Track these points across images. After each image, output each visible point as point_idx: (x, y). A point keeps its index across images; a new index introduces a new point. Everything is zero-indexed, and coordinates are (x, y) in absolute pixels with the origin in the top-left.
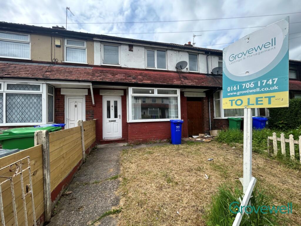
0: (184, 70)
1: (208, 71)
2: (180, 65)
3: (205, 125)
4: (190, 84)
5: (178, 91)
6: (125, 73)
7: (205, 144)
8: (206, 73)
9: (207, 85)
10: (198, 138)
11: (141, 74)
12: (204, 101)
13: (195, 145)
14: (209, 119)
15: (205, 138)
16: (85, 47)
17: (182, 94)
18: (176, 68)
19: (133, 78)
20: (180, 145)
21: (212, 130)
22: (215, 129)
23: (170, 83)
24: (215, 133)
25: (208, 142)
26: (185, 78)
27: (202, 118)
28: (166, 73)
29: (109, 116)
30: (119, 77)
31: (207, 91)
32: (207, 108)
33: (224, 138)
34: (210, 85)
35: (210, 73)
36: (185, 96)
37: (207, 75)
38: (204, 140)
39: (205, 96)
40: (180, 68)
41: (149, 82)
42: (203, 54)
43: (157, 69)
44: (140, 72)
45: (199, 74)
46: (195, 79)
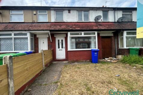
0: (100, 21)
1: (115, 20)
2: (97, 18)
3: (113, 52)
4: (103, 29)
5: (96, 33)
6: (66, 25)
7: (113, 64)
8: (114, 21)
9: (114, 28)
10: (108, 60)
11: (75, 25)
12: (112, 38)
13: (107, 64)
14: (115, 49)
15: (113, 60)
16: (47, 13)
17: (98, 34)
18: (95, 20)
19: (71, 27)
20: (97, 64)
21: (117, 55)
22: (119, 55)
23: (91, 28)
24: (120, 57)
25: (115, 63)
26: (100, 25)
27: (111, 48)
28: (89, 23)
29: (59, 48)
30: (63, 27)
31: (114, 32)
32: (114, 42)
33: (127, 60)
34: (117, 28)
35: (116, 21)
36: (100, 35)
37: (115, 22)
38: (112, 61)
39: (113, 35)
40: (97, 20)
41: (79, 29)
42: (112, 10)
43: (83, 21)
44: (74, 24)
45: (109, 22)
46: (106, 25)
